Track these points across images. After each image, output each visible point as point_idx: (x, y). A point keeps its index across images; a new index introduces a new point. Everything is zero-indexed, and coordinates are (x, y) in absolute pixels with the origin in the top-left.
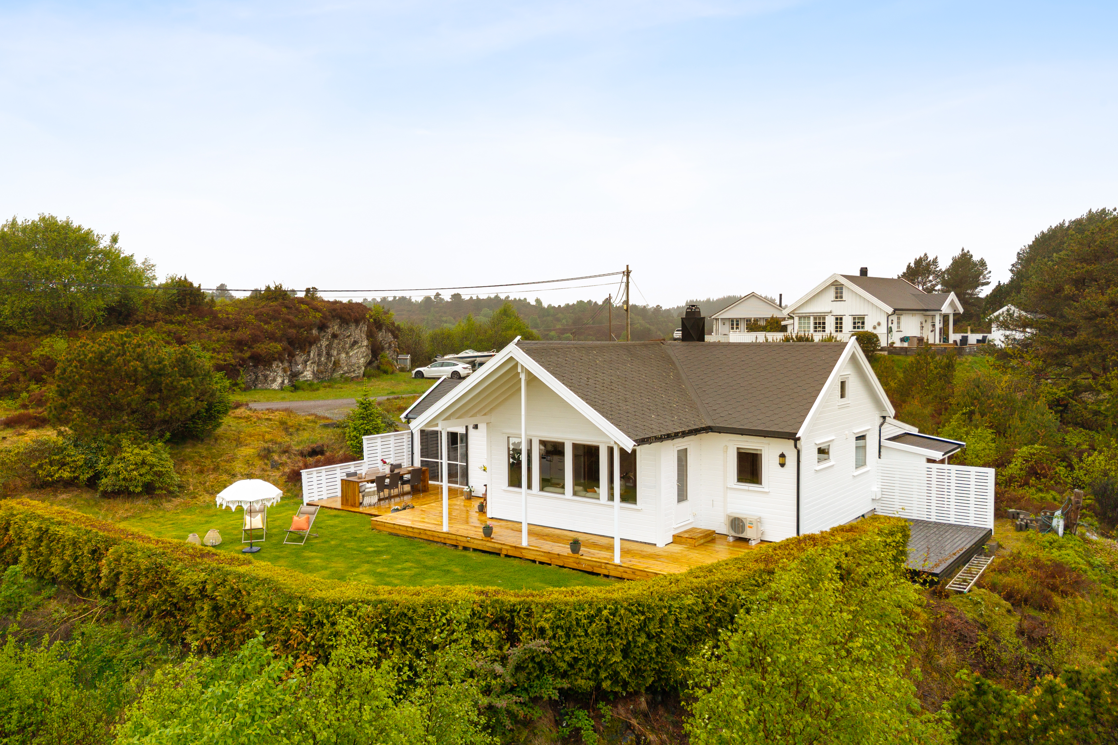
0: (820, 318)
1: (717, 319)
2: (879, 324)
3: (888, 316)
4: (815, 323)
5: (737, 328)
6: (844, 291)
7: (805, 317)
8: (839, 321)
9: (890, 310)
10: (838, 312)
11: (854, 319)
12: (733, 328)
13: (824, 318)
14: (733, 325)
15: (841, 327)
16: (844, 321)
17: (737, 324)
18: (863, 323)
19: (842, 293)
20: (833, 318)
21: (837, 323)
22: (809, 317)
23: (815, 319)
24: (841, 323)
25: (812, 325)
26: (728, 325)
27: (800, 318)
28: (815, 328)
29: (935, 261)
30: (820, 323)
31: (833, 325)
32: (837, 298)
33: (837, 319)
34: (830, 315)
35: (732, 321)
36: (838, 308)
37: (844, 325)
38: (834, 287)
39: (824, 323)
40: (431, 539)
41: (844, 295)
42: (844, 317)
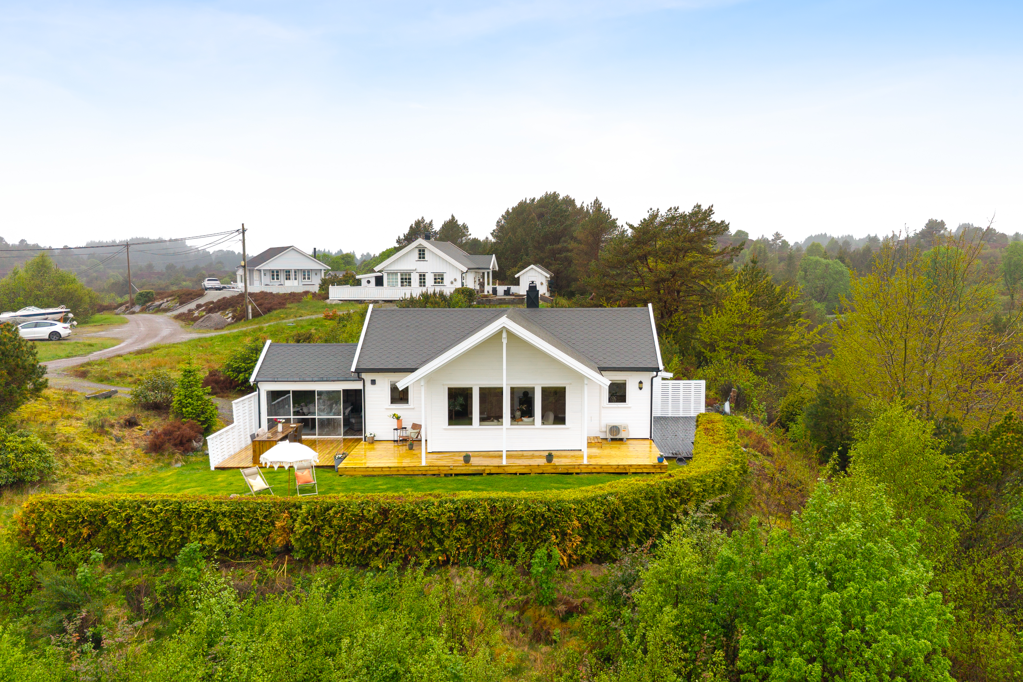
0: (406, 275)
1: (260, 271)
2: (455, 280)
3: (463, 273)
4: (402, 279)
5: (278, 279)
6: (426, 252)
7: (392, 273)
8: (422, 277)
9: (465, 269)
10: (422, 270)
11: (435, 275)
12: (273, 279)
13: (410, 275)
14: (273, 275)
15: (424, 282)
16: (426, 277)
17: (277, 275)
18: (442, 279)
19: (424, 254)
20: (418, 275)
21: (420, 279)
22: (396, 274)
23: (402, 275)
24: (424, 279)
25: (399, 281)
26: (269, 276)
27: (388, 274)
28: (402, 282)
29: (431, 224)
30: (406, 279)
31: (418, 281)
32: (420, 258)
33: (420, 275)
34: (415, 272)
35: (273, 272)
36: (422, 267)
37: (427, 281)
38: (417, 250)
39: (410, 279)
40: (412, 473)
41: (426, 256)
42: (426, 274)
